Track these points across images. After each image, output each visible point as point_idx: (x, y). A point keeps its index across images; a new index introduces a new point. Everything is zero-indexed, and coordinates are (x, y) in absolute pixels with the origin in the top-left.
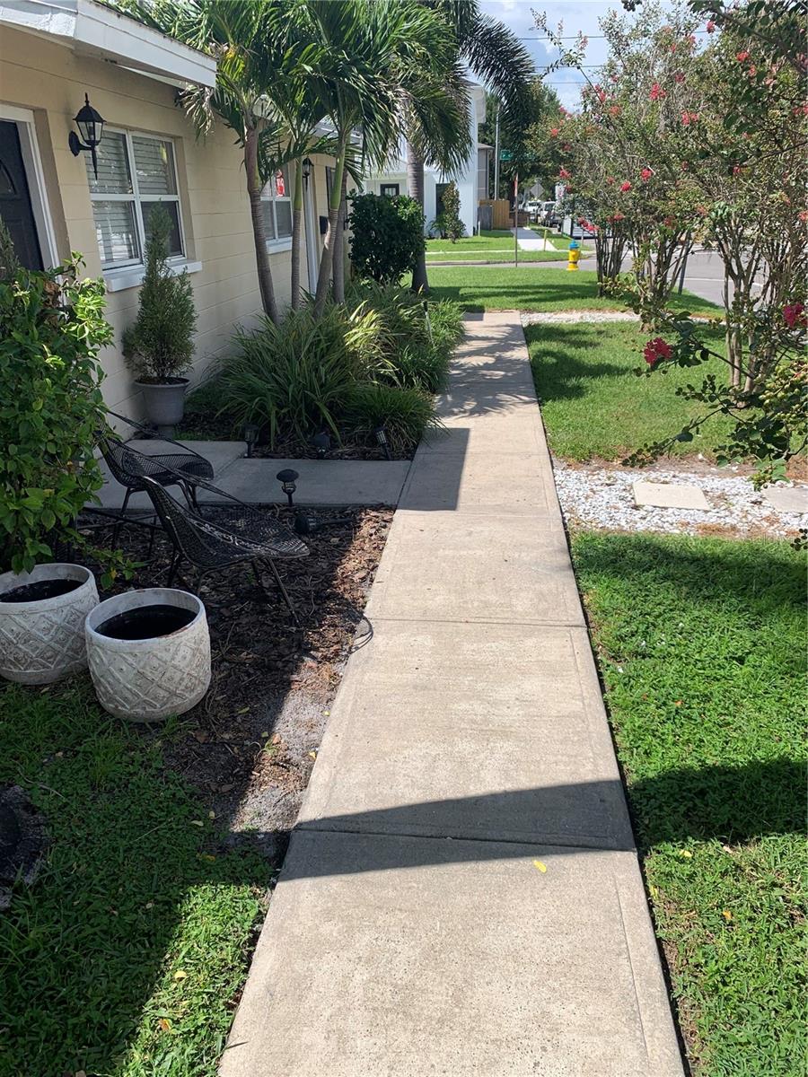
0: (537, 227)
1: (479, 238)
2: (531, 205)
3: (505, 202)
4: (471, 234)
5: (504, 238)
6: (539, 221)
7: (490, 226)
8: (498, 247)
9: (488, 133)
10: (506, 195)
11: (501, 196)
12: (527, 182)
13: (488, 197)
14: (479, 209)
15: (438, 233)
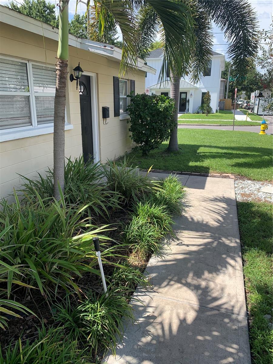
0: (242, 110)
1: (218, 114)
2: (240, 101)
3: (230, 100)
4: (215, 112)
5: (229, 114)
6: (243, 107)
7: (223, 109)
8: (226, 118)
9: (225, 75)
10: (231, 97)
11: (229, 97)
12: (239, 93)
13: (224, 98)
14: (220, 103)
15: (201, 111)
